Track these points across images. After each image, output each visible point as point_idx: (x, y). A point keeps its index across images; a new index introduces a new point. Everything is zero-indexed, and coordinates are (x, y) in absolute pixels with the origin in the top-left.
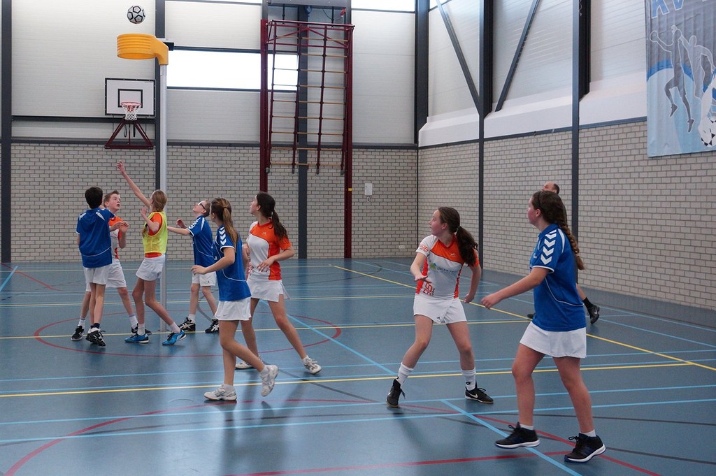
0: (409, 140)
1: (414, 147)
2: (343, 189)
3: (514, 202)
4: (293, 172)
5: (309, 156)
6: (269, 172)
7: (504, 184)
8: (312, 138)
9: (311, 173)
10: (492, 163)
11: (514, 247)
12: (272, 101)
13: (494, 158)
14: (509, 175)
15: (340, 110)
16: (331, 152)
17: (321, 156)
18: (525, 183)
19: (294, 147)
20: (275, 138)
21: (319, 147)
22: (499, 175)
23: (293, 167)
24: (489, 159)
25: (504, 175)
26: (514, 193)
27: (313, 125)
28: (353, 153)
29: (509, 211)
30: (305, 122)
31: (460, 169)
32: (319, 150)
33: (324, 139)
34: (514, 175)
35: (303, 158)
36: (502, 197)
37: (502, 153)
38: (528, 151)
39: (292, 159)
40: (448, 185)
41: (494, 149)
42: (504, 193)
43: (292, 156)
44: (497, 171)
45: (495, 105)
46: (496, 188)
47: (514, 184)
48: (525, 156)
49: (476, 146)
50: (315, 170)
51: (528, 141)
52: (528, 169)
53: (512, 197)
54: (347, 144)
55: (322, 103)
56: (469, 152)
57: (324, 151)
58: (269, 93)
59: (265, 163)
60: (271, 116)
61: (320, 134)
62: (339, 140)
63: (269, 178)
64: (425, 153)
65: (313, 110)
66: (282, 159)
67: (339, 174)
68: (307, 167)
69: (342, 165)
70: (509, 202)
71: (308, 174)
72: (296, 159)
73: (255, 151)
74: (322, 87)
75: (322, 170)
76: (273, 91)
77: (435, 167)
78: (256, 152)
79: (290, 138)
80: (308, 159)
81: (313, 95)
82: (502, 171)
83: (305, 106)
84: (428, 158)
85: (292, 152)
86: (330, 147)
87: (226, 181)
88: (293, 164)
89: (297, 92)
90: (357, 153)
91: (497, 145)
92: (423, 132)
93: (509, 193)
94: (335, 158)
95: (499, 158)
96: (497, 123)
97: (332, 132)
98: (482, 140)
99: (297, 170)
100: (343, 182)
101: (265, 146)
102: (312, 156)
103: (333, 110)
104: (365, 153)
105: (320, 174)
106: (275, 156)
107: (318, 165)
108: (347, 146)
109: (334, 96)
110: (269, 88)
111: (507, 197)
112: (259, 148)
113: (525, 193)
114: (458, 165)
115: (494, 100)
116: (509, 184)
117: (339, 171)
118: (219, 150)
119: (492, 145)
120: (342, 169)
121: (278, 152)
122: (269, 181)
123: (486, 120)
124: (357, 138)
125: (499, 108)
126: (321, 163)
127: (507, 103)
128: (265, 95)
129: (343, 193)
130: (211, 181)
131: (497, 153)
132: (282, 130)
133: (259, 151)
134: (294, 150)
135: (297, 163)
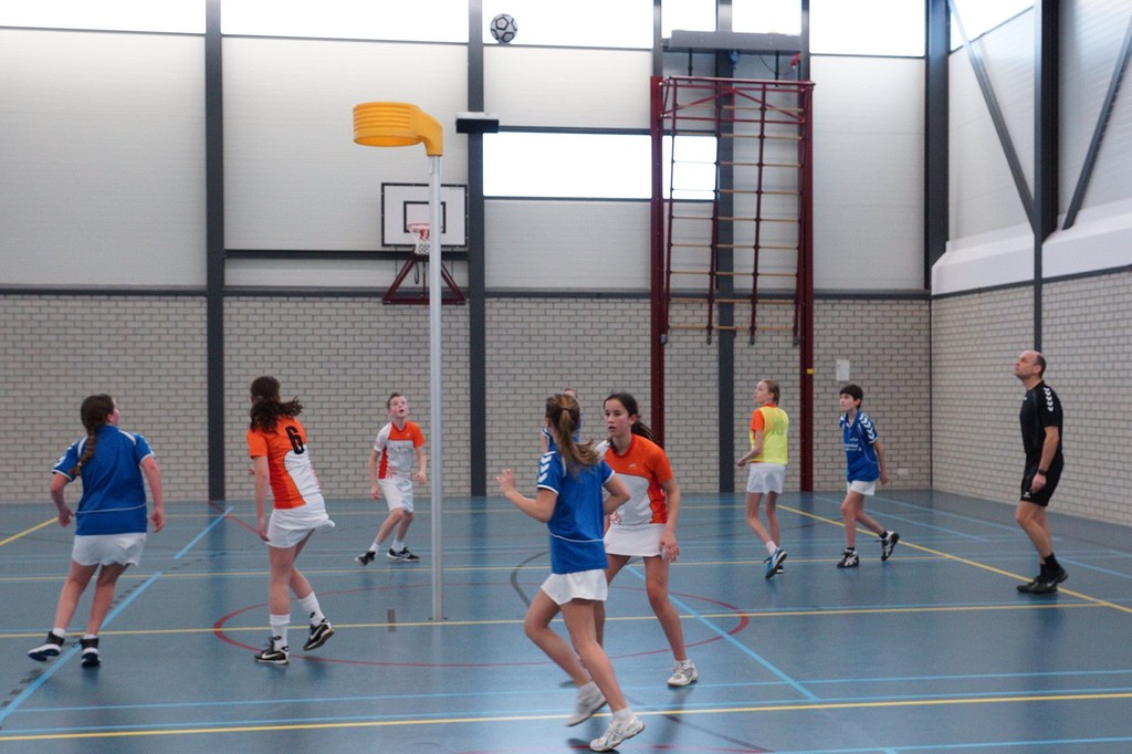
0: (915, 283)
1: (925, 295)
2: (798, 371)
3: (1095, 391)
4: (709, 342)
5: (736, 313)
6: (666, 342)
7: (1077, 359)
8: (743, 283)
9: (740, 342)
10: (1057, 321)
11: (1095, 471)
12: (671, 217)
13: (1060, 313)
14: (1086, 343)
15: (792, 232)
16: (774, 307)
17: (758, 313)
18: (1113, 358)
19: (709, 297)
20: (677, 283)
21: (754, 297)
22: (1068, 344)
23: (710, 333)
24: (1052, 314)
25: (1077, 343)
26: (1095, 374)
27: (743, 260)
28: (815, 307)
29: (1086, 406)
30: (730, 253)
31: (1002, 333)
32: (754, 303)
33: (764, 284)
34: (1094, 342)
35: (727, 315)
36: (1073, 383)
37: (1073, 304)
38: (1118, 299)
39: (706, 320)
40: (981, 362)
41: (1061, 298)
42: (1078, 375)
43: (707, 313)
44: (1064, 336)
45: (1062, 218)
46: (1064, 367)
47: (1094, 358)
48: (1113, 308)
49: (1029, 292)
50: (747, 338)
51: (1119, 282)
52: (1118, 332)
53: (1090, 382)
54: (805, 293)
55: (758, 220)
56: (1016, 303)
57: (763, 304)
58: (666, 205)
59: (660, 325)
60: (670, 245)
61: (755, 274)
62: (790, 284)
63: (666, 352)
64: (943, 306)
65: (743, 232)
66: (690, 320)
67: (790, 345)
68: (734, 333)
69: (795, 329)
70: (1085, 390)
71: (736, 345)
72: (714, 319)
73: (642, 306)
74: (759, 193)
75: (759, 337)
76: (671, 201)
77: (960, 330)
78: (644, 309)
79: (703, 283)
80: (736, 319)
81: (744, 205)
82: (1073, 335)
83: (729, 227)
84: (947, 313)
85: (706, 307)
86: (775, 296)
87: (592, 358)
88: (710, 328)
89: (715, 202)
90: (823, 307)
91: (1065, 289)
92: (939, 269)
93: (1086, 375)
94: (785, 315)
95: (1068, 312)
96: (1064, 251)
97: (777, 271)
98: (1038, 282)
99: (715, 338)
100: (798, 358)
101: (660, 296)
102: (742, 314)
103: (779, 233)
104: (836, 307)
105: (757, 345)
106: (678, 314)
107: (753, 329)
108: (804, 296)
109: (779, 209)
110: (666, 195)
111: (1082, 383)
112: (648, 300)
113: (1112, 374)
114: (997, 326)
115: (1060, 208)
116: (1086, 359)
117: (791, 339)
118: (579, 304)
119: (1056, 290)
120: (795, 335)
121: (683, 307)
122: (667, 358)
123: (1048, 246)
124: (823, 279)
125: (1069, 224)
126: (758, 326)
127: (1082, 215)
128: (659, 209)
129: (798, 377)
130: (566, 358)
131: (1065, 305)
132: (690, 266)
133: (649, 306)
134: (711, 303)
135: (715, 325)
